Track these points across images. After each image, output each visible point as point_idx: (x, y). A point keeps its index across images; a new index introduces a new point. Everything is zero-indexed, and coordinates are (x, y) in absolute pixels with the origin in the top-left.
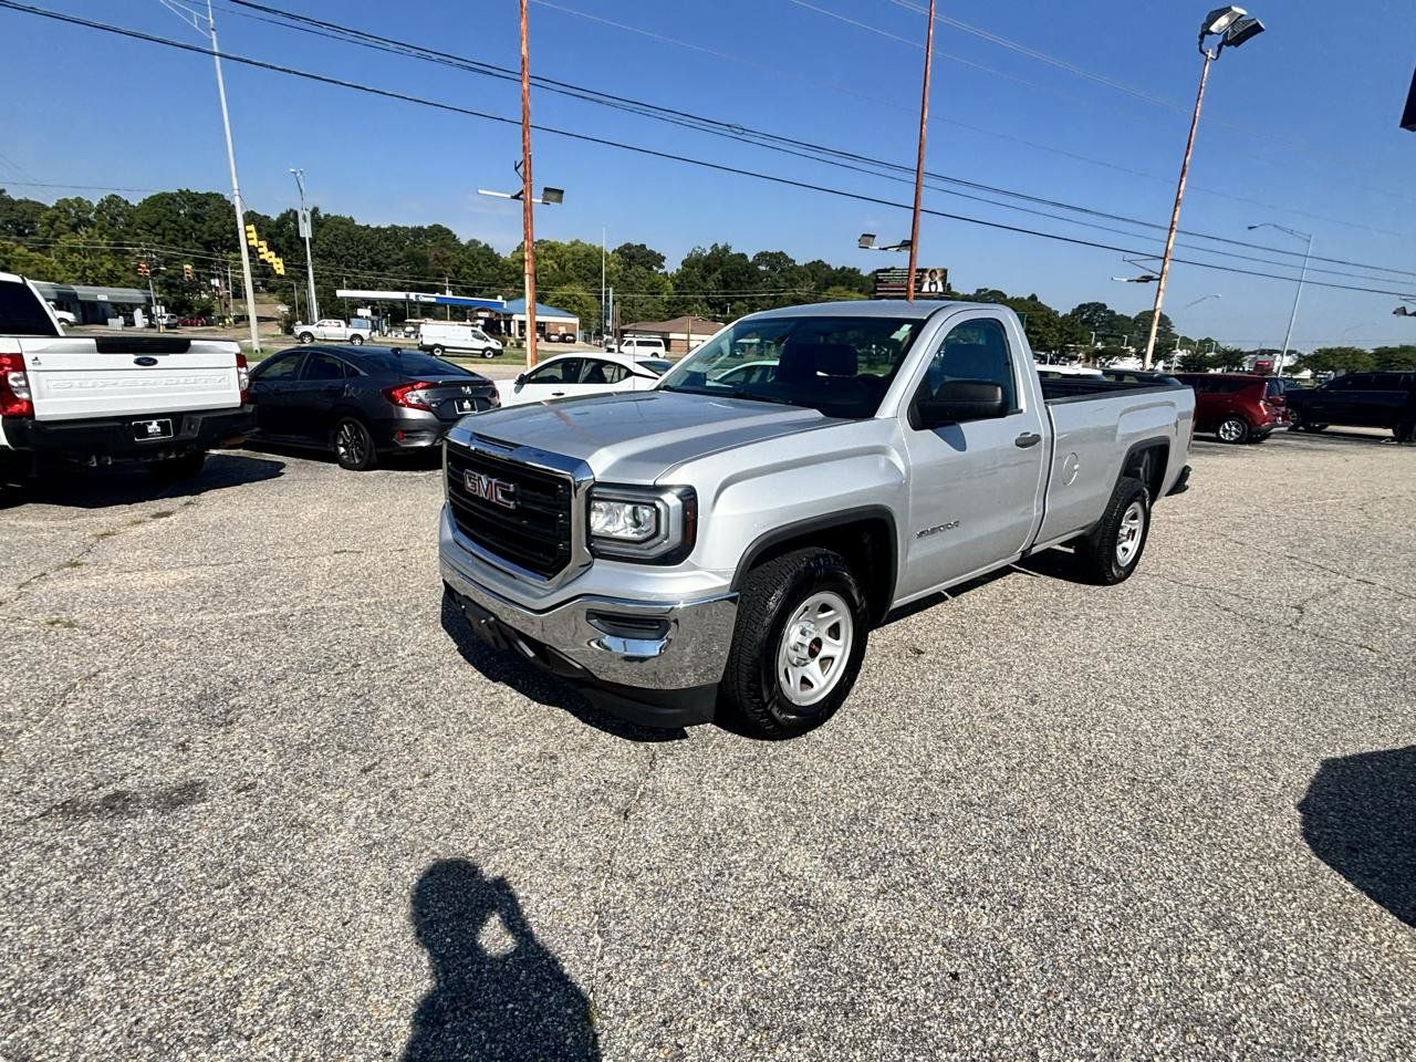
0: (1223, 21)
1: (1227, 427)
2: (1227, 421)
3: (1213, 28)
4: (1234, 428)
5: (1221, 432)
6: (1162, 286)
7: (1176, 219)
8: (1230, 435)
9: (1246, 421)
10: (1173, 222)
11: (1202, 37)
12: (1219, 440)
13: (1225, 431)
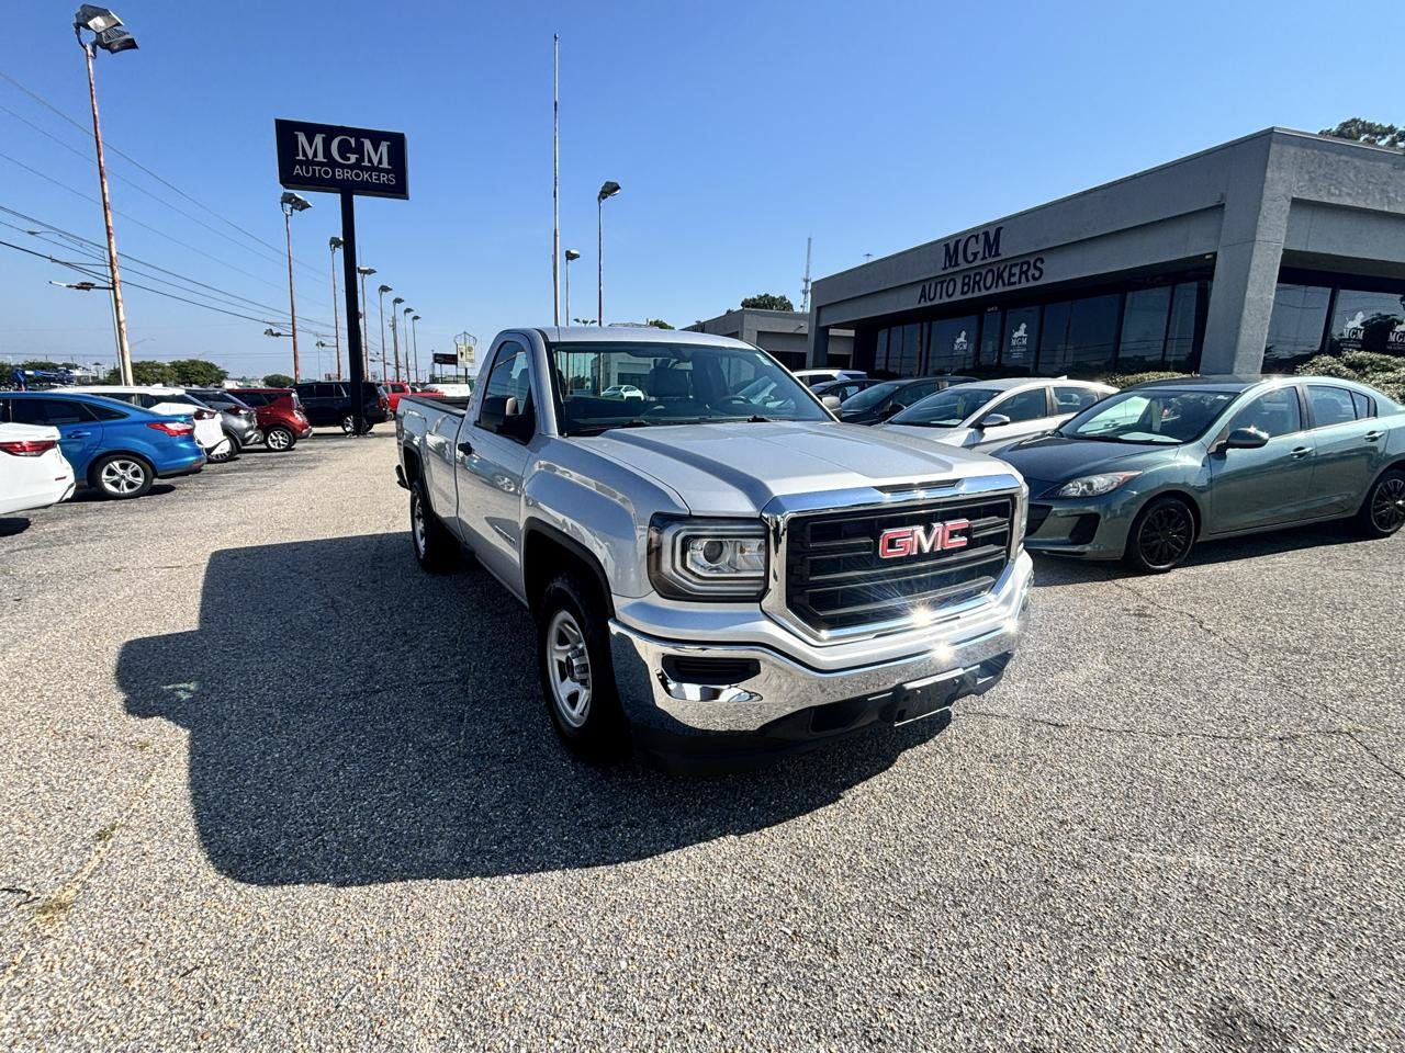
0: (98, 23)
1: (274, 437)
2: (273, 431)
3: (90, 23)
4: (280, 438)
5: (270, 442)
6: (119, 296)
7: (110, 224)
8: (279, 445)
9: (289, 430)
10: (108, 227)
11: (78, 28)
12: (270, 450)
13: (273, 441)
